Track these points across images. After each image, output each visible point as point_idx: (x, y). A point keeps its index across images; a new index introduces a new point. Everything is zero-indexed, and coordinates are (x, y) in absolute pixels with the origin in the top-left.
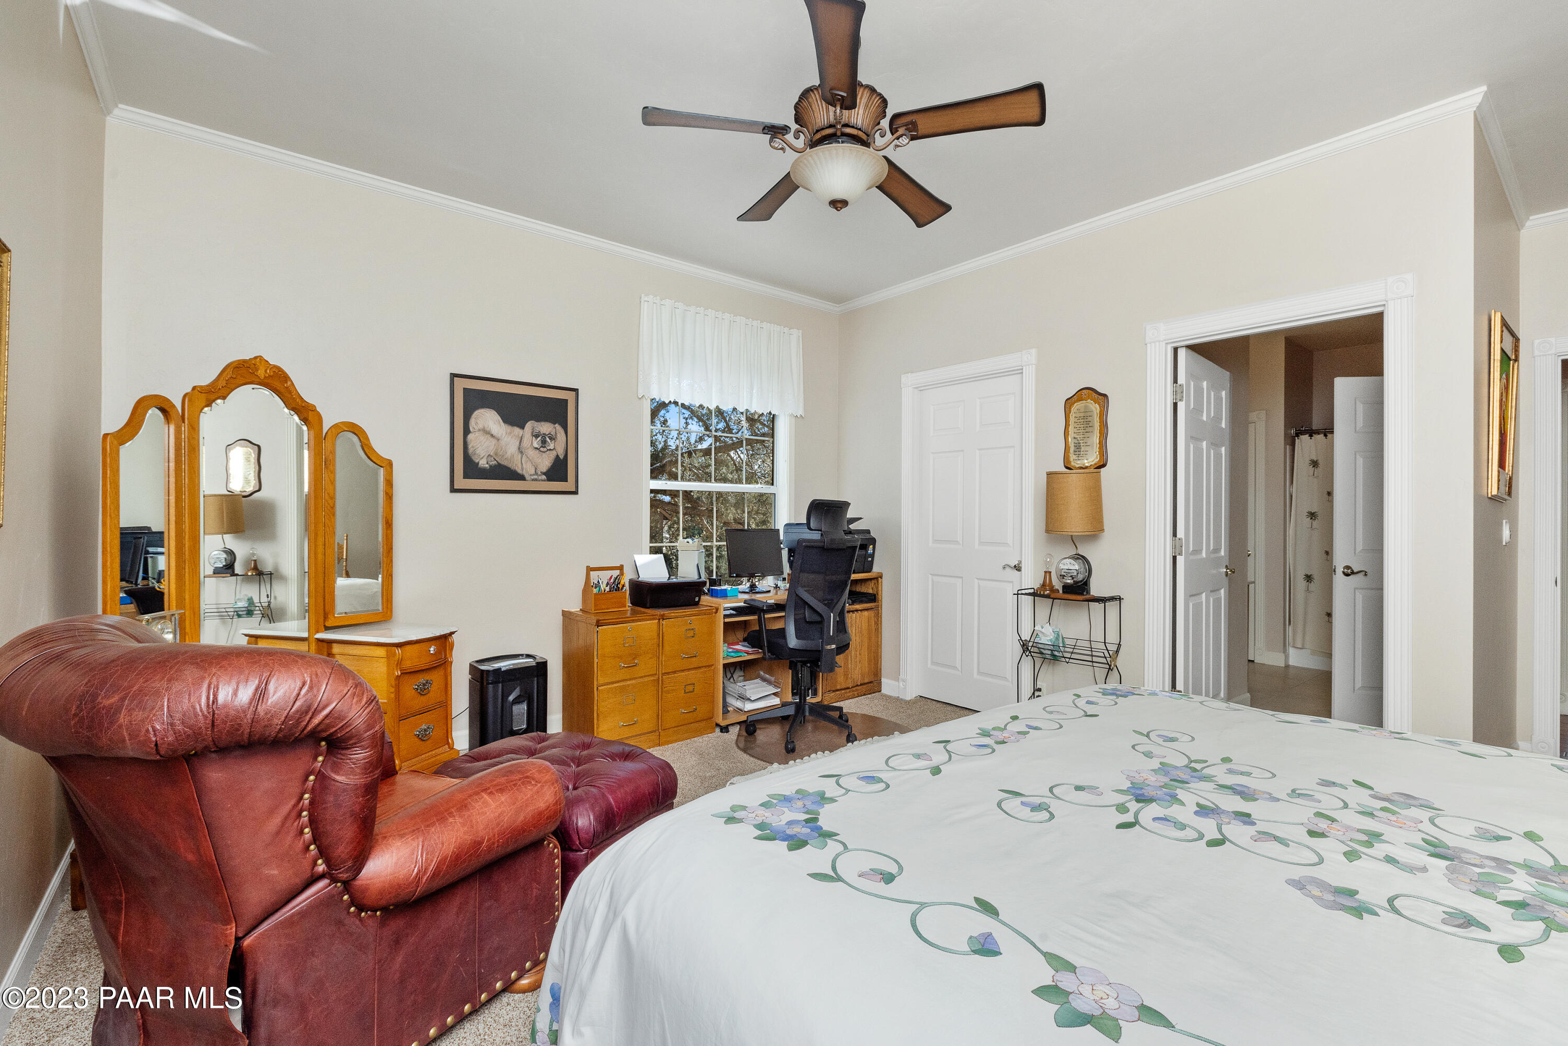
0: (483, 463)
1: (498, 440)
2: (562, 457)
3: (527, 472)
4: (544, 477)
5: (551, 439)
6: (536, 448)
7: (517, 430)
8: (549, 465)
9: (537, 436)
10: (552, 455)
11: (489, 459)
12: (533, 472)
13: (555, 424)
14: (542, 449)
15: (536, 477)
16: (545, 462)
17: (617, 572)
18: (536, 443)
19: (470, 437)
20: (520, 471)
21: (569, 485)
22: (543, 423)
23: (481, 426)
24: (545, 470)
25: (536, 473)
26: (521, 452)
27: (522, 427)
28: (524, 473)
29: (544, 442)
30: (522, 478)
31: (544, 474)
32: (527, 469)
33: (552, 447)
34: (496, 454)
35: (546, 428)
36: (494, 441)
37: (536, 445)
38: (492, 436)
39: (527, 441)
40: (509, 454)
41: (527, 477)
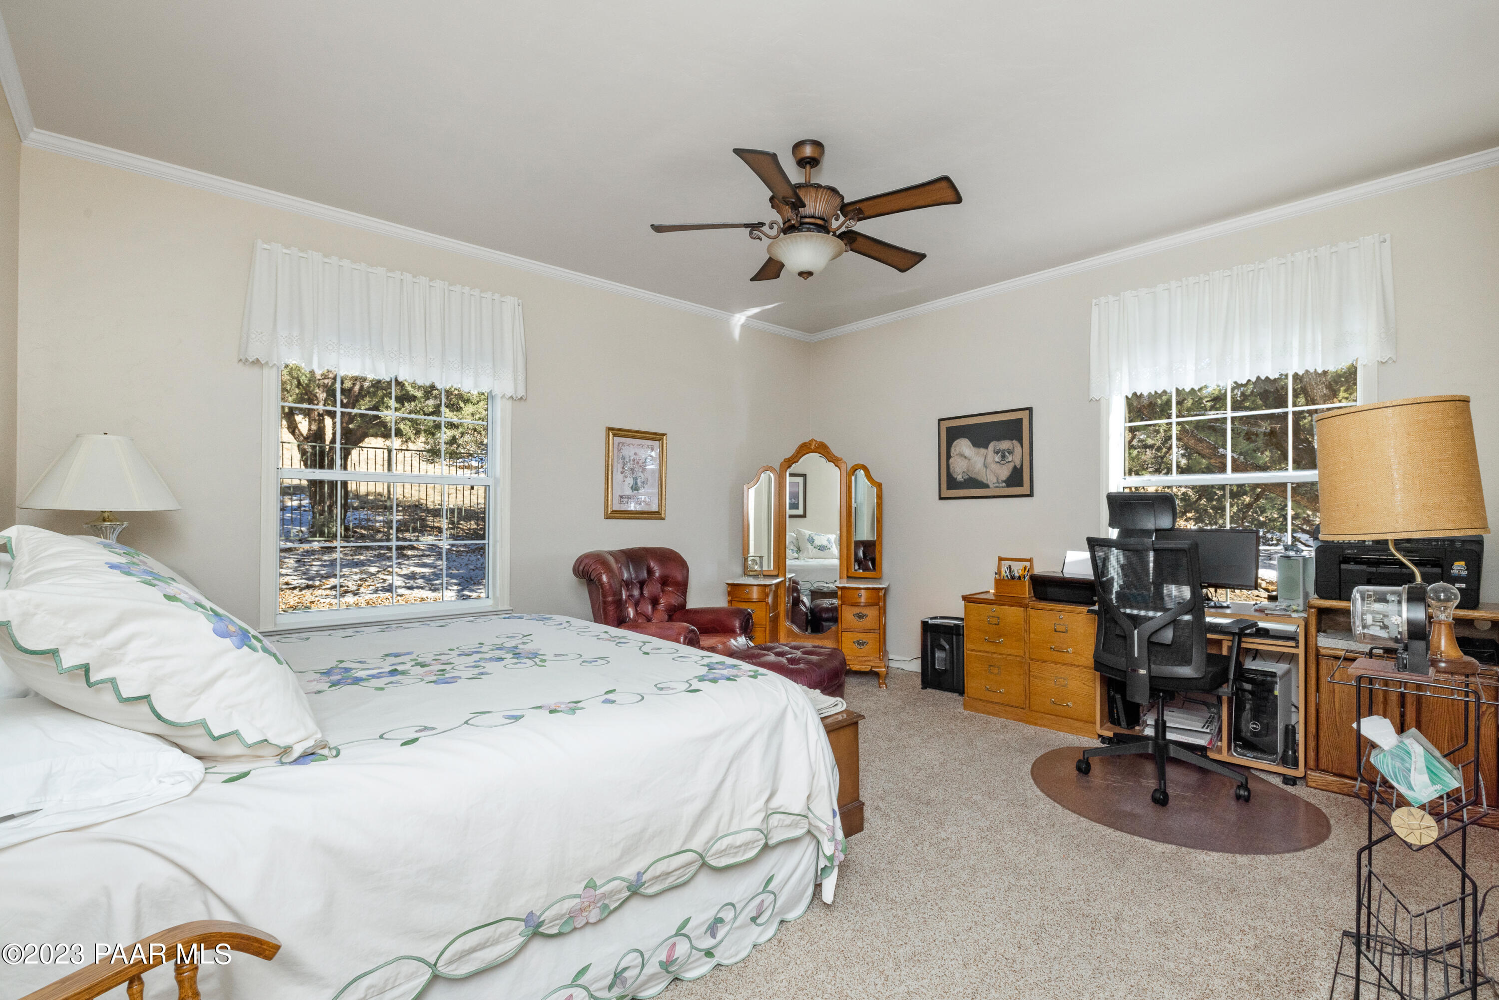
0: (960, 478)
1: (969, 459)
2: (1018, 467)
3: (990, 481)
4: (1004, 484)
5: (1009, 453)
6: (998, 462)
7: (983, 451)
8: (1009, 474)
9: (997, 453)
10: (1011, 466)
11: (964, 474)
12: (995, 481)
13: (1012, 440)
14: (1002, 462)
15: (997, 485)
16: (1005, 472)
17: (1028, 564)
18: (997, 458)
19: (951, 460)
20: (985, 482)
21: (1025, 490)
22: (1002, 442)
23: (958, 452)
24: (1004, 479)
25: (998, 482)
26: (986, 467)
27: (986, 447)
28: (988, 482)
29: (1003, 456)
30: (986, 486)
31: (1005, 482)
32: (990, 479)
33: (1010, 459)
34: (968, 470)
35: (1005, 445)
36: (966, 461)
37: (997, 459)
38: (966, 457)
39: (990, 459)
40: (977, 469)
41: (991, 486)
